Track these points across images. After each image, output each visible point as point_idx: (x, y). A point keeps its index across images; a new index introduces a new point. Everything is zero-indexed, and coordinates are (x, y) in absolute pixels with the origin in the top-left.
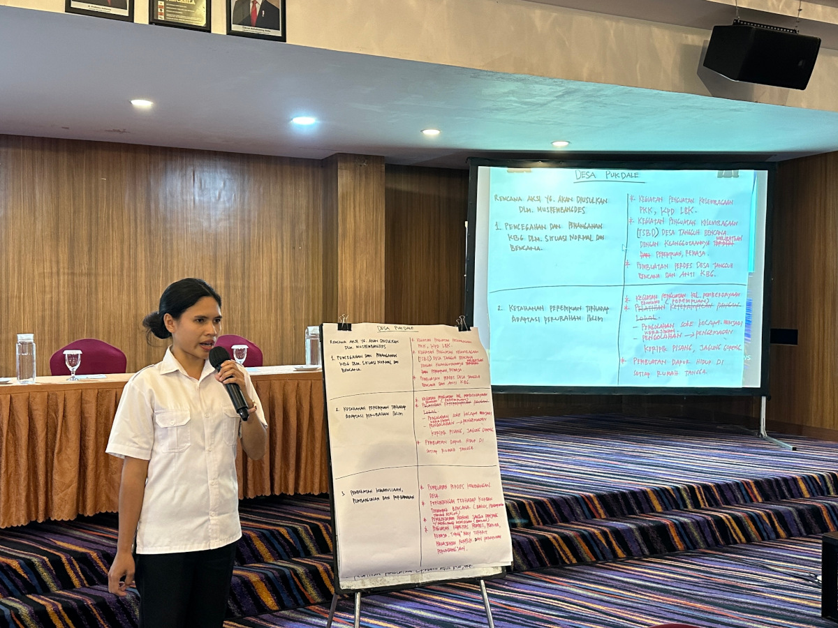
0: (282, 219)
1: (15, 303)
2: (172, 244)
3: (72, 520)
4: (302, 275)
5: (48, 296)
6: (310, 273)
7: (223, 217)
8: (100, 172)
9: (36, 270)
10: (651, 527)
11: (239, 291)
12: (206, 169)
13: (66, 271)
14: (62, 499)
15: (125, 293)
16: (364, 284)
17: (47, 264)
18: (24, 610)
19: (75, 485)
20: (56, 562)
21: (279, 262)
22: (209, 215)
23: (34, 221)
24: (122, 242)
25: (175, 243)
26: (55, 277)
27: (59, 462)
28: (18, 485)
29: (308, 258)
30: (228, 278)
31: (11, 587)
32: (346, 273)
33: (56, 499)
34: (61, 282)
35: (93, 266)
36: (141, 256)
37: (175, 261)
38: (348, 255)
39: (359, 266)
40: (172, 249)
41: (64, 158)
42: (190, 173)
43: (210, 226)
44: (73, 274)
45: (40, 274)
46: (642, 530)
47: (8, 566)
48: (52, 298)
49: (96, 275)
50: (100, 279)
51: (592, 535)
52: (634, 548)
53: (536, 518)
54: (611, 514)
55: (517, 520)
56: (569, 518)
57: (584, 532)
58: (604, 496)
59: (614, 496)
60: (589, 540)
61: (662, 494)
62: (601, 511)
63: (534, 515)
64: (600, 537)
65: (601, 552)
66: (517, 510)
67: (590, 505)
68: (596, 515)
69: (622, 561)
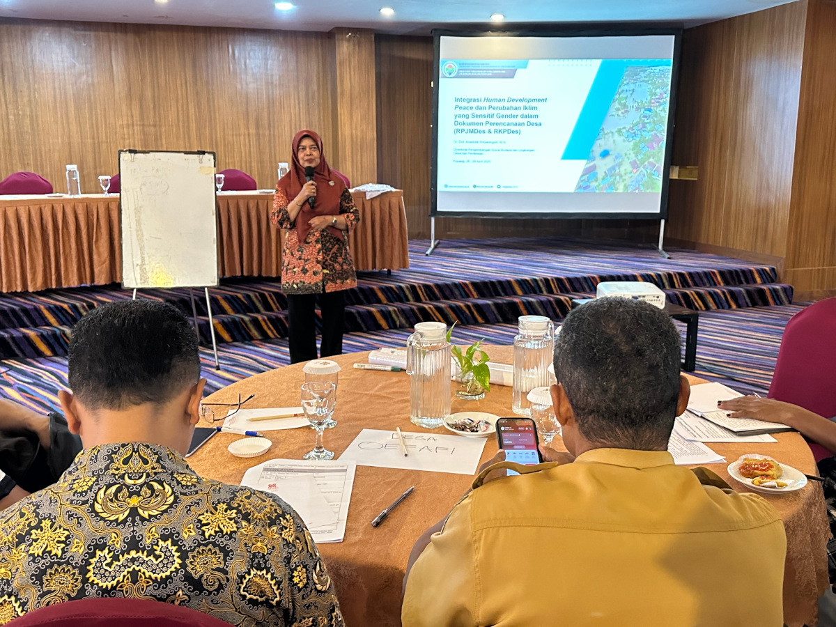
0: (298, 81)
1: (104, 147)
2: (214, 101)
4: (316, 126)
5: (127, 142)
6: (322, 124)
7: (252, 80)
8: (158, 48)
9: (117, 122)
10: (504, 303)
11: (267, 139)
13: (138, 123)
15: (182, 139)
16: (359, 134)
17: (125, 118)
21: (297, 117)
22: (241, 78)
23: (114, 85)
24: (177, 101)
25: (216, 101)
26: (131, 128)
29: (319, 111)
30: (257, 128)
32: (345, 124)
34: (136, 131)
35: (157, 119)
36: (192, 111)
37: (217, 114)
38: (345, 110)
39: (354, 119)
40: (214, 106)
41: (131, 37)
42: (225, 46)
43: (242, 87)
44: (143, 125)
45: (120, 125)
46: (496, 305)
48: (130, 143)
49: (160, 126)
50: (163, 129)
51: (459, 307)
52: (491, 317)
53: (424, 296)
54: (482, 296)
55: (410, 297)
56: (449, 297)
57: (453, 305)
58: (477, 283)
59: (485, 283)
60: (457, 310)
61: (522, 283)
62: (474, 293)
63: (423, 294)
64: (464, 308)
65: (465, 318)
66: (409, 291)
67: (466, 289)
68: (470, 295)
69: (480, 325)
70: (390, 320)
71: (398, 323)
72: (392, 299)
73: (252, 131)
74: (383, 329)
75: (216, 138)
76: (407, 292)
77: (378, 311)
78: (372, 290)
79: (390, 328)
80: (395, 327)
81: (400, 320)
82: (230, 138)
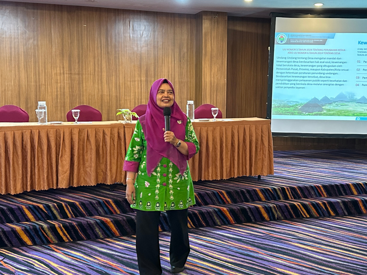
0: (174, 46)
1: (43, 88)
2: (119, 59)
3: (67, 188)
4: (185, 75)
5: (59, 85)
6: (189, 74)
7: (144, 45)
8: (83, 22)
9: (53, 71)
10: (349, 201)
12: (135, 20)
13: (67, 72)
14: (62, 178)
15: (96, 83)
16: (216, 80)
17: (58, 69)
18: (45, 226)
19: (68, 172)
20: (60, 206)
21: (173, 69)
22: (137, 44)
23: (52, 47)
24: (94, 58)
25: (120, 58)
26: (62, 76)
27: (61, 161)
28: (43, 172)
29: (187, 66)
31: (40, 216)
32: (206, 74)
33: (60, 178)
34: (65, 77)
35: (81, 70)
36: (104, 65)
37: (121, 67)
38: (207, 65)
39: (213, 71)
40: (119, 62)
41: (65, 15)
42: (127, 22)
43: (138, 50)
44: (71, 74)
45: (55, 74)
46: (344, 202)
47: (38, 207)
48: (61, 86)
49: (82, 74)
50: (84, 77)
51: (318, 204)
52: (340, 211)
53: (291, 196)
54: (330, 195)
55: (281, 196)
56: (308, 196)
57: (314, 203)
58: (327, 186)
59: (332, 186)
60: (316, 206)
61: (357, 186)
62: (325, 193)
63: (290, 194)
64: (322, 205)
65: (322, 213)
66: (281, 192)
67: (319, 191)
68: (322, 195)
69: (333, 217)
70: (271, 214)
71: (276, 216)
72: (269, 198)
73: (143, 79)
74: (266, 221)
75: (119, 83)
76: (279, 193)
77: (263, 207)
78: (255, 191)
79: (271, 220)
80: (274, 220)
81: (278, 214)
82: (129, 83)
